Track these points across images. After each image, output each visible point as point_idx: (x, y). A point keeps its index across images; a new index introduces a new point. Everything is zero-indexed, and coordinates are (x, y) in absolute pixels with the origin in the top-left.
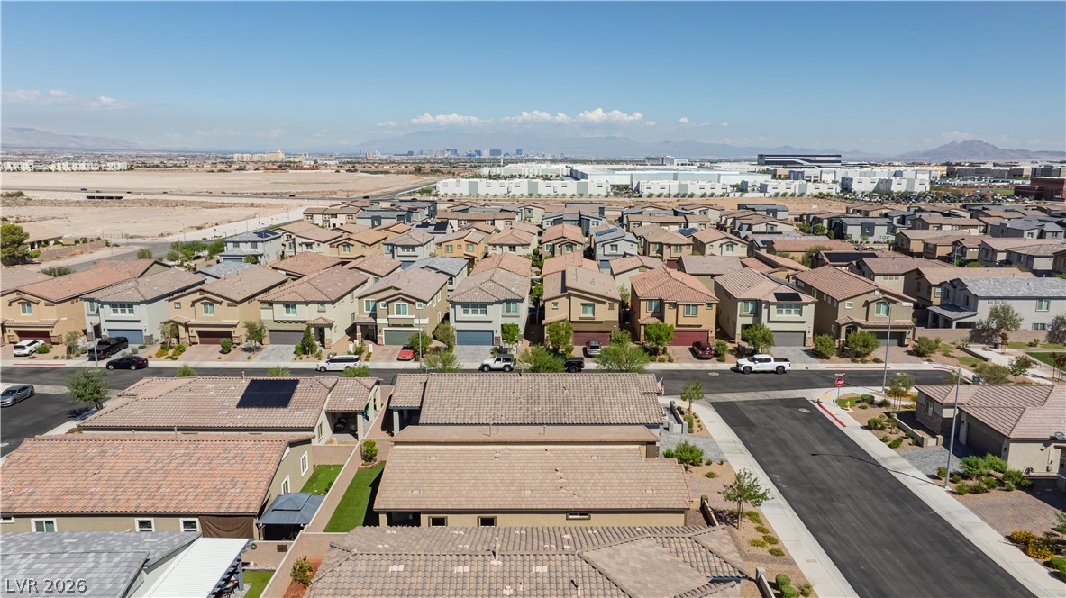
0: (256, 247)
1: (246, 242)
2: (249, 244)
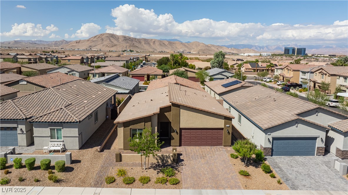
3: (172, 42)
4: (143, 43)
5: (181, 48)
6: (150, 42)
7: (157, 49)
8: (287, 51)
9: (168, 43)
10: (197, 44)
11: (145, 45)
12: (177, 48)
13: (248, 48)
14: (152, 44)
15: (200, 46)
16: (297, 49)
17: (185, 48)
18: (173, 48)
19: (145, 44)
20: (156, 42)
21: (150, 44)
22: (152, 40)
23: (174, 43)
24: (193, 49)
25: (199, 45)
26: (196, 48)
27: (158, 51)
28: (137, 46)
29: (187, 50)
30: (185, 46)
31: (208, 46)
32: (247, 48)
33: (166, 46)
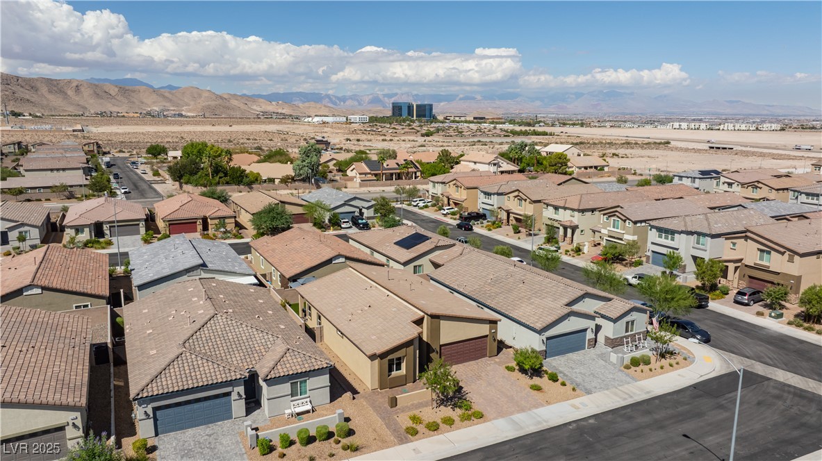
0: (694, 182)
1: (688, 178)
2: (690, 179)
3: (127, 88)
4: (44, 90)
5: (154, 102)
6: (65, 88)
7: (87, 106)
8: (397, 109)
9: (116, 89)
10: (196, 94)
11: (51, 97)
12: (143, 103)
13: (315, 102)
14: (70, 93)
15: (202, 99)
16: (417, 106)
17: (166, 104)
18: (133, 102)
19: (50, 92)
20: (82, 89)
21: (66, 94)
22: (70, 82)
23: (134, 91)
24: (187, 105)
25: (200, 96)
26: (192, 103)
27: (92, 112)
28: (28, 100)
29: (172, 108)
30: (164, 97)
31: (221, 98)
32: (312, 103)
33: (113, 97)
